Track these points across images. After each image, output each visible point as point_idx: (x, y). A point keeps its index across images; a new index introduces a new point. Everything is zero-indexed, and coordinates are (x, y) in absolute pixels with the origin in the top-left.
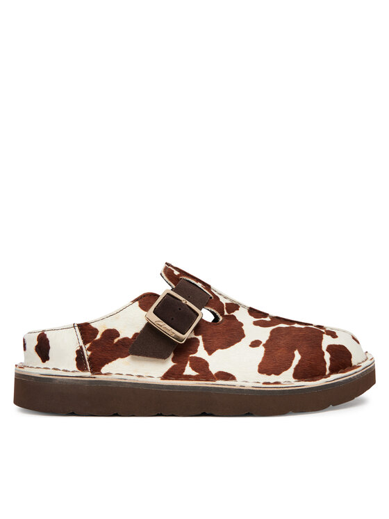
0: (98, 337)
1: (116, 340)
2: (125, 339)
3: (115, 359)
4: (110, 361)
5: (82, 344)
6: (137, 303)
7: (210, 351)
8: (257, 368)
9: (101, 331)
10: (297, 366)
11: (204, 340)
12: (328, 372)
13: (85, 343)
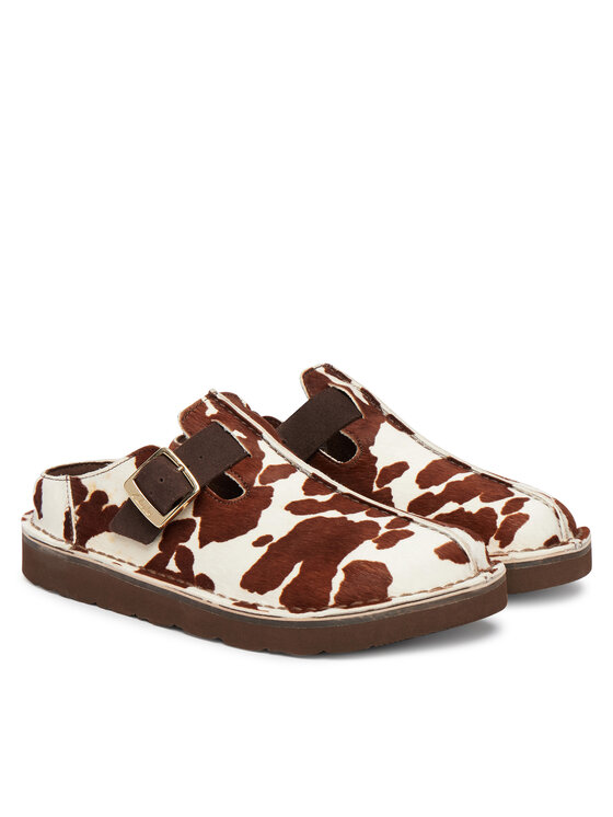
0: (88, 499)
1: (104, 507)
2: (114, 507)
3: (101, 532)
4: (97, 534)
5: (72, 503)
6: (134, 459)
7: (203, 542)
8: (240, 579)
9: (91, 491)
10: (288, 586)
11: (202, 524)
12: (332, 602)
13: (75, 504)
